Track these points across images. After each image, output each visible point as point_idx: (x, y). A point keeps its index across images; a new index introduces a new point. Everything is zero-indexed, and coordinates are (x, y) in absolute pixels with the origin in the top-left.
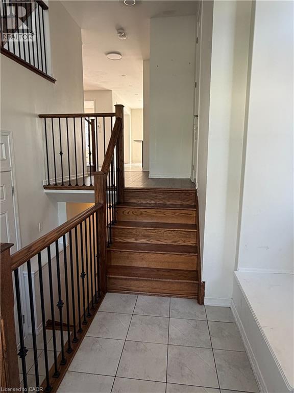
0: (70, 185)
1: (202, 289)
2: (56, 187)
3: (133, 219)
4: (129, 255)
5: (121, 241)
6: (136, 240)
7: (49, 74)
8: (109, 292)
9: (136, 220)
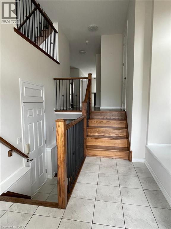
0: (67, 110)
1: (131, 154)
2: (60, 111)
3: (96, 125)
4: (96, 140)
5: (91, 134)
6: (98, 134)
7: (58, 60)
8: (87, 156)
9: (97, 125)
